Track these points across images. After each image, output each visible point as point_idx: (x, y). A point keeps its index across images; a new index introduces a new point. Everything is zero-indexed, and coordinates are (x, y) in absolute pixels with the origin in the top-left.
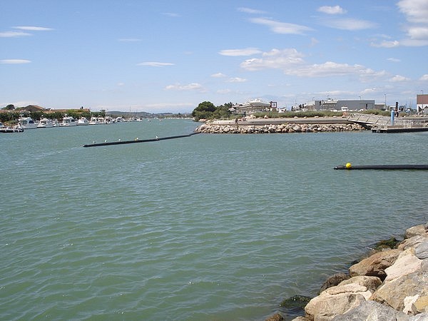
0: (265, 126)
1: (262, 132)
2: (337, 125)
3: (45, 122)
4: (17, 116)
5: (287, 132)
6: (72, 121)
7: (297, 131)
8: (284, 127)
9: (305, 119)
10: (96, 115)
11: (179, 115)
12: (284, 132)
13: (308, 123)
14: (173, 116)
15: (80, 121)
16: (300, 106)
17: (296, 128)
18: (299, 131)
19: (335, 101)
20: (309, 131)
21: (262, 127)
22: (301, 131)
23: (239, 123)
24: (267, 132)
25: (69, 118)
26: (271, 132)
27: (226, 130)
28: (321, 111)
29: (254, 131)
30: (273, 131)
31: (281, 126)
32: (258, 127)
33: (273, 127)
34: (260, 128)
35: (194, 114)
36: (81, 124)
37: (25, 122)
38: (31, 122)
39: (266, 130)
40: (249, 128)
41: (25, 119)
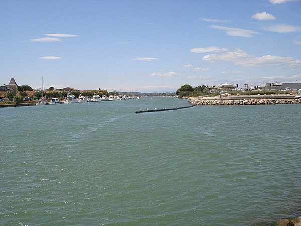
0: (241, 100)
1: (239, 104)
2: (289, 100)
3: (82, 99)
4: (65, 95)
5: (256, 104)
6: (99, 98)
7: (262, 104)
8: (253, 101)
9: (265, 96)
10: (113, 94)
11: (163, 94)
12: (254, 104)
13: (269, 98)
14: (160, 95)
15: (103, 98)
16: (255, 87)
17: (261, 102)
18: (263, 104)
19: (281, 84)
20: (270, 104)
21: (238, 101)
22: (265, 104)
23: (222, 98)
24: (242, 105)
25: (97, 96)
26: (245, 105)
27: (214, 103)
28: (272, 91)
29: (234, 104)
30: (246, 104)
31: (251, 101)
32: (236, 101)
33: (246, 101)
34: (237, 102)
35: (177, 94)
36: (104, 101)
37: (71, 99)
38: (75, 99)
39: (241, 103)
40: (230, 102)
41: (71, 96)
